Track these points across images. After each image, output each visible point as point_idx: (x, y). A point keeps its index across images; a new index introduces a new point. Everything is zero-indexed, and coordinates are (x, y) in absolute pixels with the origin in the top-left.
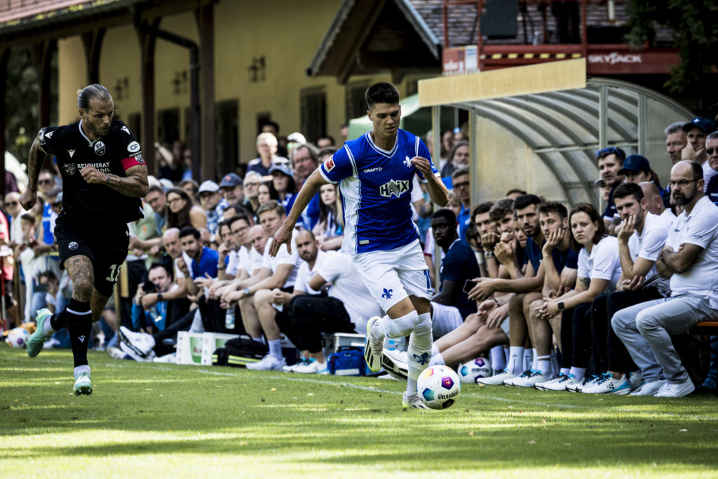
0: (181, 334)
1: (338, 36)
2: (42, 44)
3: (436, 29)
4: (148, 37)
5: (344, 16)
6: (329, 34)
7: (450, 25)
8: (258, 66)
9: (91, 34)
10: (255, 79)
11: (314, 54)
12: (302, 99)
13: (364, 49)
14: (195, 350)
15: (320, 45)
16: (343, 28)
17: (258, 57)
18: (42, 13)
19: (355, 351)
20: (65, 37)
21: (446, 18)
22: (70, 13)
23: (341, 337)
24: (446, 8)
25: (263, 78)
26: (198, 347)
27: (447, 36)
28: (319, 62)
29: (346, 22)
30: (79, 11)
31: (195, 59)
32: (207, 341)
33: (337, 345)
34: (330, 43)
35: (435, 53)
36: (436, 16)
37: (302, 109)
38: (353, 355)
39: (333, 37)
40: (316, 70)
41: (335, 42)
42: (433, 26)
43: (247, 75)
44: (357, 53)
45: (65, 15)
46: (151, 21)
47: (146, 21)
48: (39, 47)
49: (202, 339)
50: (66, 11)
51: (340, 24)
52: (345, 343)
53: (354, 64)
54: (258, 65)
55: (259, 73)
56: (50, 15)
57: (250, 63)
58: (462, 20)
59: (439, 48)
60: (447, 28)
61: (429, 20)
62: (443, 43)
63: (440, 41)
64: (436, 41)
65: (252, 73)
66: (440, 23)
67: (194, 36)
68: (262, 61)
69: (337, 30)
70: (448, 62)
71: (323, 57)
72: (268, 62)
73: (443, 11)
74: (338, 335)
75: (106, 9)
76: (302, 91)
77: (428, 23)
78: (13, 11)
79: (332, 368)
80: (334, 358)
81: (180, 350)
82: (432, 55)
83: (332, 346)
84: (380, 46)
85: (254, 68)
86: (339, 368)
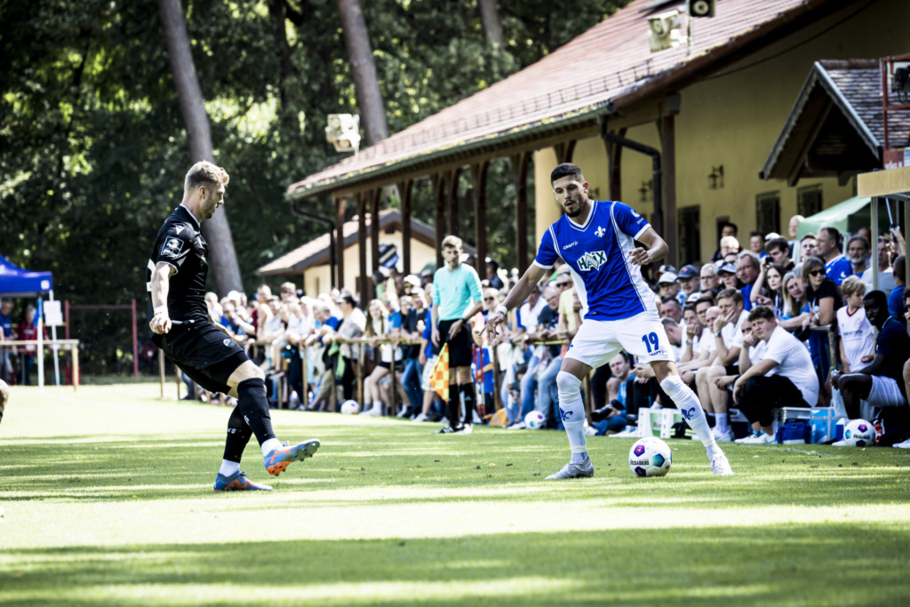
0: (642, 410)
1: (788, 141)
2: (518, 156)
3: (876, 133)
4: (614, 145)
5: (793, 123)
6: (780, 140)
7: (889, 129)
8: (717, 175)
9: (562, 146)
10: (714, 186)
11: (766, 159)
12: (757, 204)
13: (812, 154)
14: (655, 424)
15: (771, 150)
16: (792, 134)
17: (717, 166)
18: (518, 127)
19: (801, 423)
20: (539, 148)
21: (886, 122)
22: (543, 125)
23: (788, 411)
24: (886, 114)
25: (722, 185)
26: (658, 423)
27: (887, 139)
28: (770, 166)
29: (795, 128)
30: (551, 124)
31: (657, 165)
32: (665, 417)
33: (785, 418)
34: (780, 148)
35: (877, 155)
36: (877, 121)
37: (758, 212)
38: (799, 427)
39: (783, 142)
40: (768, 173)
41: (785, 147)
42: (874, 130)
43: (707, 182)
44: (806, 157)
45: (537, 127)
46: (617, 131)
47: (613, 132)
48: (515, 159)
49: (661, 415)
50: (539, 124)
51: (789, 130)
52: (792, 416)
53: (803, 167)
54: (717, 173)
55: (718, 181)
56: (525, 128)
57: (710, 172)
58: (900, 124)
59: (880, 149)
60: (887, 132)
61: (871, 125)
62: (884, 145)
63: (881, 143)
64: (877, 143)
65: (712, 180)
66: (881, 127)
67: (657, 145)
68: (721, 169)
69: (787, 136)
70: (888, 162)
71: (774, 161)
72: (725, 170)
73: (883, 117)
74: (785, 408)
76: (758, 196)
77: (869, 127)
78: (491, 126)
79: (780, 439)
80: (781, 430)
81: (641, 425)
82: (874, 157)
83: (780, 419)
84: (826, 150)
85: (713, 176)
86: (786, 439)
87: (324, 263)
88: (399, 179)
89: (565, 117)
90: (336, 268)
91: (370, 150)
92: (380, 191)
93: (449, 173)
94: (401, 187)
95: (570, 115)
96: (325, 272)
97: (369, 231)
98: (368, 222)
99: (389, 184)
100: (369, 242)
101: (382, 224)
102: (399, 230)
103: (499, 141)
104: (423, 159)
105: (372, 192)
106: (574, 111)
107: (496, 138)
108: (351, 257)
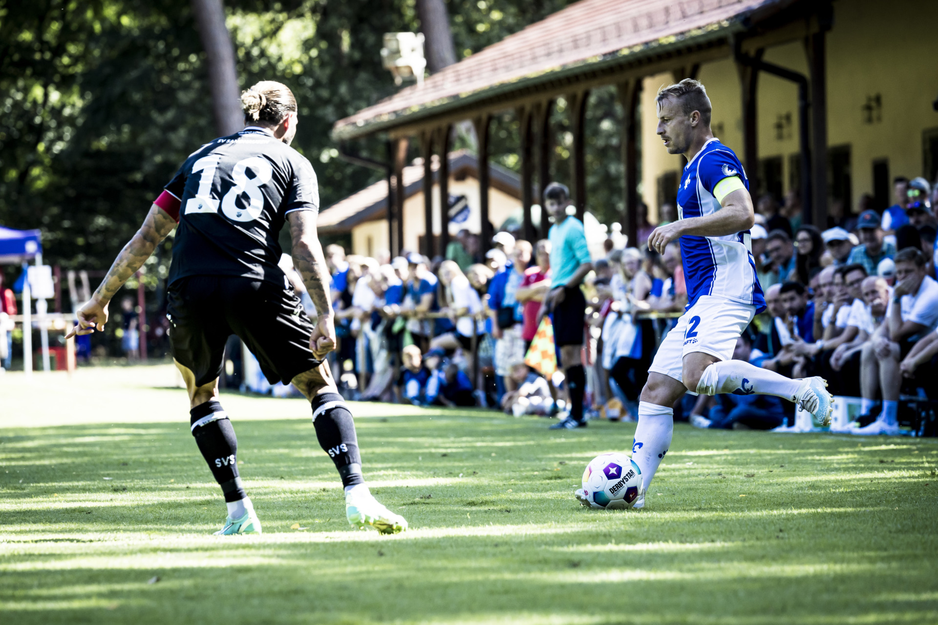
2: (627, 83)
4: (749, 70)
9: (682, 71)
10: (869, 120)
12: (924, 142)
17: (873, 94)
18: (628, 47)
20: (652, 74)
22: (661, 46)
25: (879, 119)
30: (671, 44)
31: (804, 95)
37: (925, 152)
43: (861, 115)
45: (654, 48)
46: (752, 53)
47: (747, 53)
48: (624, 87)
54: (873, 104)
55: (875, 113)
56: (637, 49)
57: (863, 102)
65: (866, 113)
67: (803, 68)
68: (878, 99)
72: (884, 100)
75: (701, 40)
76: (925, 132)
78: (593, 47)
85: (869, 108)
87: (378, 218)
88: (475, 114)
89: (688, 35)
90: (395, 225)
91: (438, 77)
92: (450, 128)
93: (538, 106)
94: (477, 123)
95: (695, 33)
96: (380, 230)
97: (436, 177)
98: (436, 166)
99: (462, 119)
100: (436, 192)
101: (453, 169)
102: (474, 176)
103: (603, 65)
104: (506, 89)
105: (439, 130)
106: (699, 28)
107: (600, 63)
108: (413, 210)
